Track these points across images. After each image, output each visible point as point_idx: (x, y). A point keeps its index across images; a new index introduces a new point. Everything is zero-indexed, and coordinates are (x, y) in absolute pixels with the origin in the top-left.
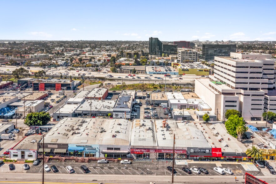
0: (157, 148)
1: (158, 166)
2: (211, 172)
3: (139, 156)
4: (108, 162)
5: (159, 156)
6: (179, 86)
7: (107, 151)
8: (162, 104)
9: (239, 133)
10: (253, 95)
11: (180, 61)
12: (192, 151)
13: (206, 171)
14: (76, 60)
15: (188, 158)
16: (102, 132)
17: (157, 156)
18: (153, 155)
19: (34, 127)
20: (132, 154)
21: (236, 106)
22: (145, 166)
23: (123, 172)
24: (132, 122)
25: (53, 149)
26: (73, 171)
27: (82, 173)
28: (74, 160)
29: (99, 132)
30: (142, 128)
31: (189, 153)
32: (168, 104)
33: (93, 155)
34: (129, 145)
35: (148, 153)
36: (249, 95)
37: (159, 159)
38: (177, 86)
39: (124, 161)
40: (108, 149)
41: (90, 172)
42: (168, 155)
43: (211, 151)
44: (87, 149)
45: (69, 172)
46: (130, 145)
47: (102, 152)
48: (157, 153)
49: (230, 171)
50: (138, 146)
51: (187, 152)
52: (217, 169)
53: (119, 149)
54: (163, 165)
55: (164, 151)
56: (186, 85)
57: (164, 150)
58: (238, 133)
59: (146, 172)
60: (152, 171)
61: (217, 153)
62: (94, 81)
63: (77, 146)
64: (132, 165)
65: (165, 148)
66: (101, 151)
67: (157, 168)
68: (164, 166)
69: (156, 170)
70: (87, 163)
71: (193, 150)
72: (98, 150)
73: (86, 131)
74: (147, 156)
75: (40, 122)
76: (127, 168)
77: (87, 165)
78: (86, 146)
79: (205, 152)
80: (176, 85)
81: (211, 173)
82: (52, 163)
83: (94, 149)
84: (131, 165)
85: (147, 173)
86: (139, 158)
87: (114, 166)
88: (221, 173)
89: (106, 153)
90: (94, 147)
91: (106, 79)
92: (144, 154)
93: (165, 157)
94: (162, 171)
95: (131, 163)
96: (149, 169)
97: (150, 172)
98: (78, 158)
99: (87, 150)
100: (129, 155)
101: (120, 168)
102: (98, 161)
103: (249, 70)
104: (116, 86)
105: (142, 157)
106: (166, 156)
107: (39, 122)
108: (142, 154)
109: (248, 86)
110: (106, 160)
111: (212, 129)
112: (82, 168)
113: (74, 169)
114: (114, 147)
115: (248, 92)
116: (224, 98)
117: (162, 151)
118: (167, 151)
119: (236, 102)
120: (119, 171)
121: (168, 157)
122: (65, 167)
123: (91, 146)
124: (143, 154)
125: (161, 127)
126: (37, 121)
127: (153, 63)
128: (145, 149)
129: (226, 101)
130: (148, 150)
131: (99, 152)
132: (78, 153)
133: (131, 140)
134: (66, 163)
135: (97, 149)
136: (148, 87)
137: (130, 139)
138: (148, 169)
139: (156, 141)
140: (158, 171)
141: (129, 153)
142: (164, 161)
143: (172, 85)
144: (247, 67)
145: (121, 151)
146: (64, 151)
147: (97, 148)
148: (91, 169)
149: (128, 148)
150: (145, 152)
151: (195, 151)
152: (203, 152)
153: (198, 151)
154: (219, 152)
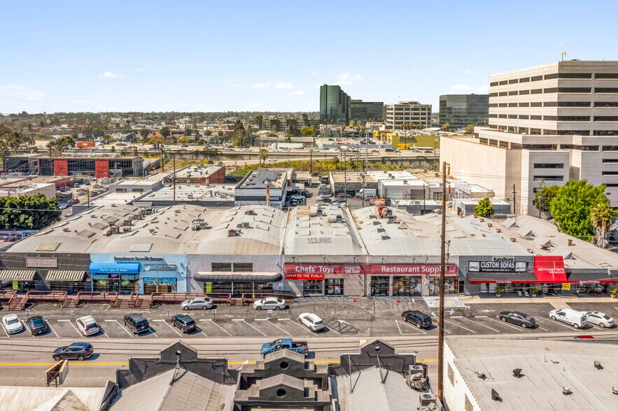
0: (368, 261)
1: (371, 312)
2: (543, 323)
3: (312, 287)
4: (214, 307)
5: (373, 285)
6: (397, 164)
7: (209, 273)
8: (361, 190)
9: (600, 224)
10: (606, 148)
11: (391, 127)
12: (474, 266)
13: (529, 318)
14: (155, 134)
15: (461, 290)
16: (198, 229)
17: (365, 286)
18: (356, 284)
19: (10, 232)
20: (291, 284)
21: (561, 178)
22: (333, 313)
23: (262, 330)
24: (287, 214)
25: (45, 270)
26: (97, 329)
27: (127, 336)
28: (108, 301)
29: (190, 230)
30: (317, 220)
31: (465, 273)
32: (377, 191)
33: (169, 289)
34: (280, 254)
35: (339, 276)
36: (596, 148)
37: (373, 294)
38: (395, 164)
39: (264, 302)
41: (154, 331)
42: (401, 284)
43: (530, 267)
44: (149, 267)
45: (85, 333)
46: (283, 253)
47: (197, 276)
48: (365, 278)
49: (607, 318)
50: (306, 256)
51: (460, 272)
52: (564, 314)
53: (249, 267)
54: (386, 310)
55: (388, 270)
56: (414, 160)
57: (388, 265)
58: (595, 224)
59: (337, 329)
60: (357, 325)
61: (552, 271)
62: (193, 159)
63: (119, 259)
64: (290, 313)
65: (391, 261)
66: (192, 276)
67: (369, 318)
68: (392, 310)
69: (368, 324)
70: (148, 311)
71: (476, 265)
72: (185, 273)
73: (152, 226)
74: (337, 288)
75: (28, 219)
76: (274, 320)
77: (147, 314)
78: (147, 259)
79: (513, 270)
80: (391, 161)
81: (545, 326)
82: (33, 312)
83: (171, 270)
84: (287, 312)
85: (340, 331)
86: (310, 295)
87: (232, 316)
88: (580, 325)
89: (208, 280)
90: (169, 262)
91: (222, 155)
92: (326, 280)
93: (391, 288)
94: (387, 323)
95: (287, 307)
96: (346, 320)
97: (349, 328)
98: (120, 297)
99: (148, 273)
100: (281, 284)
101: (251, 321)
102: (184, 304)
103: (593, 83)
104: (246, 166)
105: (320, 292)
106: (393, 285)
107: (25, 219)
108: (319, 280)
109: (591, 125)
110: (207, 300)
111: (512, 228)
112: (128, 320)
113: (103, 326)
114: (233, 261)
115: (592, 140)
116: (531, 156)
117: (384, 269)
118: (399, 270)
119: (561, 166)
120: (247, 326)
121: (402, 290)
122: (73, 321)
123: (160, 260)
124: (323, 282)
125: (372, 217)
126: (17, 216)
127: (331, 132)
128: (329, 265)
129: (537, 166)
130: (340, 267)
131: (188, 278)
132: (122, 281)
133: (284, 244)
134: (82, 311)
135: (180, 270)
136: (324, 166)
137: (282, 241)
138: (341, 321)
139: (362, 245)
140: (374, 324)
141: (279, 279)
142: (391, 300)
143: (381, 163)
144: (589, 76)
145: (255, 274)
146: (76, 276)
147: (182, 265)
148: (157, 324)
149: (278, 265)
150: (330, 273)
151: (484, 268)
152: (508, 268)
153: (492, 268)
154: (558, 269)
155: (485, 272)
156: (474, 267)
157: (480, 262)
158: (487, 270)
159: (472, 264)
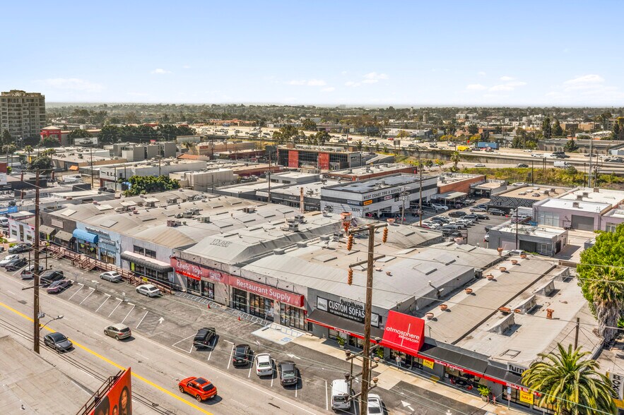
0: (230, 271)
3: (193, 285)
5: (234, 297)
7: (131, 254)
8: (518, 208)
12: (322, 303)
15: (310, 328)
16: (181, 217)
17: (229, 296)
20: (179, 276)
25: (58, 230)
29: (174, 216)
31: (313, 309)
35: (211, 280)
37: (234, 306)
40: (138, 249)
42: (257, 303)
44: (102, 240)
48: (229, 288)
51: (309, 307)
53: (152, 254)
55: (242, 284)
59: (145, 323)
60: (163, 326)
61: (403, 335)
63: (88, 229)
67: (187, 324)
69: (173, 328)
71: (325, 302)
72: (119, 249)
76: (125, 303)
78: (101, 233)
83: (113, 245)
85: (142, 325)
86: (192, 292)
87: (114, 291)
92: (202, 282)
93: (248, 305)
96: (166, 320)
99: (102, 244)
105: (198, 291)
106: (250, 302)
108: (198, 280)
110: (115, 274)
114: (146, 247)
117: (238, 282)
118: (256, 289)
123: (107, 235)
132: (90, 247)
138: (161, 320)
142: (248, 317)
145: (154, 262)
147: (118, 242)
151: (332, 309)
152: (357, 317)
153: (340, 311)
154: (412, 336)
155: (333, 313)
156: (321, 305)
157: (328, 301)
158: (335, 312)
159: (321, 301)
